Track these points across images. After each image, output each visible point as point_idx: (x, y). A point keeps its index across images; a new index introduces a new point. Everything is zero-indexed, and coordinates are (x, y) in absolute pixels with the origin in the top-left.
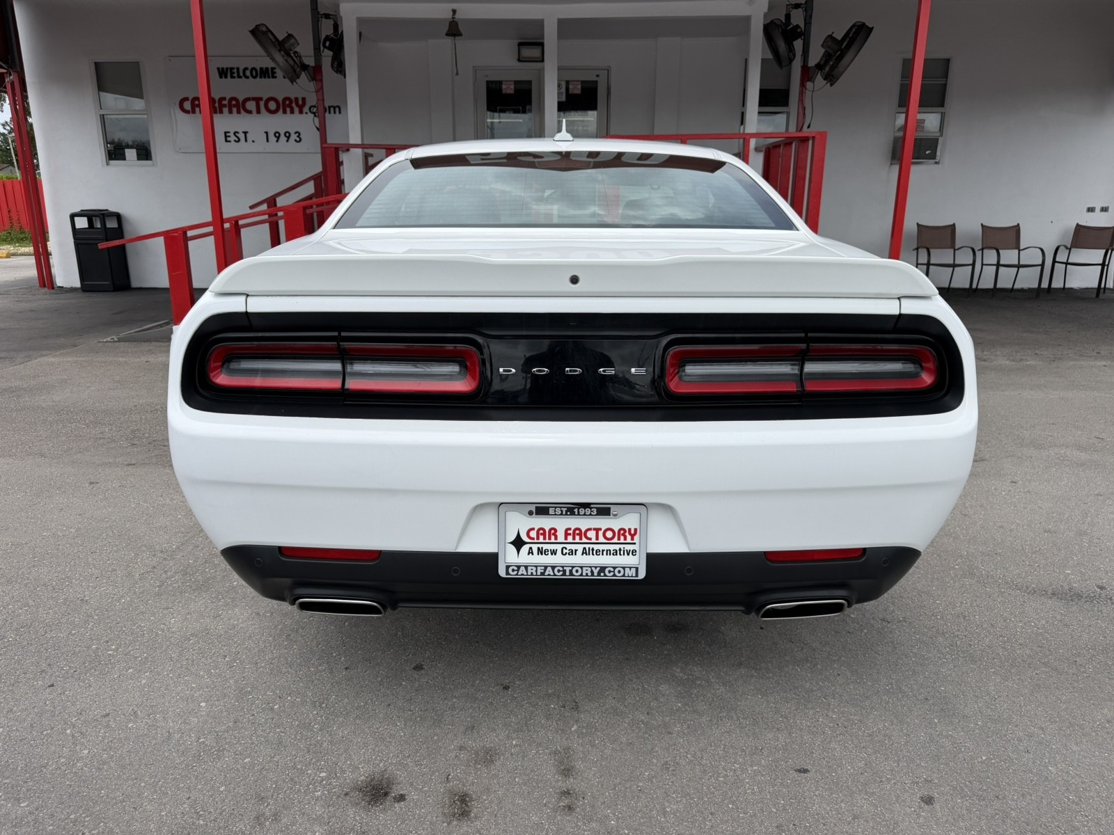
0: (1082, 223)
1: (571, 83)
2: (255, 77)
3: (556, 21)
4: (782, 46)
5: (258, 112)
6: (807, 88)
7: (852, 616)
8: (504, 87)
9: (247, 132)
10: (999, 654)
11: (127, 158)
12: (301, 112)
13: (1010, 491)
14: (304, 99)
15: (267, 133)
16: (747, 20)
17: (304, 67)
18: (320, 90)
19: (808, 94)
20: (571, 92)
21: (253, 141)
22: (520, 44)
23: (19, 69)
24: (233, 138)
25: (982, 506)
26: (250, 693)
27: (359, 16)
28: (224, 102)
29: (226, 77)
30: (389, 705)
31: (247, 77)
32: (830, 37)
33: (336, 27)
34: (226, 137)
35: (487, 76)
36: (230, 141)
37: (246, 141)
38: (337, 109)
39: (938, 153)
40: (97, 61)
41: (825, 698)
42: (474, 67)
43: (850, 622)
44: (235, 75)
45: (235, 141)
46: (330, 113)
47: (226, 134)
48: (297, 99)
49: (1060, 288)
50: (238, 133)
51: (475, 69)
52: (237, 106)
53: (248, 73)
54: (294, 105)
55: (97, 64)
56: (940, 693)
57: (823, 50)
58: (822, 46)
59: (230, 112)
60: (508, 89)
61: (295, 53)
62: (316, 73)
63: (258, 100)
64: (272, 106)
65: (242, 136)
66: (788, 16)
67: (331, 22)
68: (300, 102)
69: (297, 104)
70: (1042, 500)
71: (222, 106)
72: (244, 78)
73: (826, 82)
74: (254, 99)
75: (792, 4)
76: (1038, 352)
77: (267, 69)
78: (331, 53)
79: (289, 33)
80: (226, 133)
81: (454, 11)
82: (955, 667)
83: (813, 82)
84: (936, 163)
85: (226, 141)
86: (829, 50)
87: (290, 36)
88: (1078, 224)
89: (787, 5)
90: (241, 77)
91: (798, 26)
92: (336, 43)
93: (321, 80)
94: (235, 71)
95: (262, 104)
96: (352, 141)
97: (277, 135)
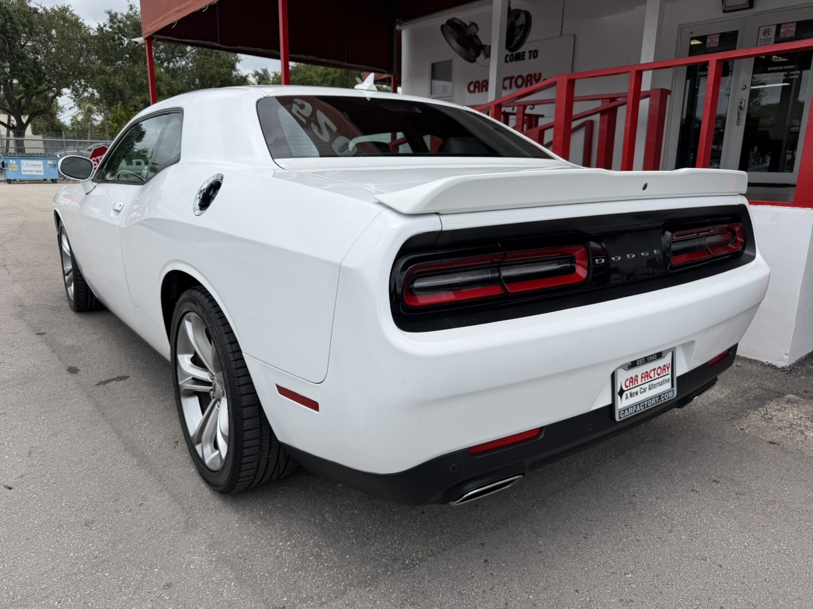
1: (783, 26)
2: (511, 61)
5: (511, 87)
8: (708, 40)
14: (540, 74)
17: (482, 47)
20: (781, 36)
31: (507, 62)
35: (692, 33)
42: (679, 25)
48: (535, 75)
51: (681, 28)
53: (508, 58)
55: (432, 64)
60: (713, 42)
63: (510, 79)
64: (520, 82)
68: (537, 77)
69: (534, 80)
77: (520, 54)
87: (473, 23)
90: (504, 62)
95: (514, 81)
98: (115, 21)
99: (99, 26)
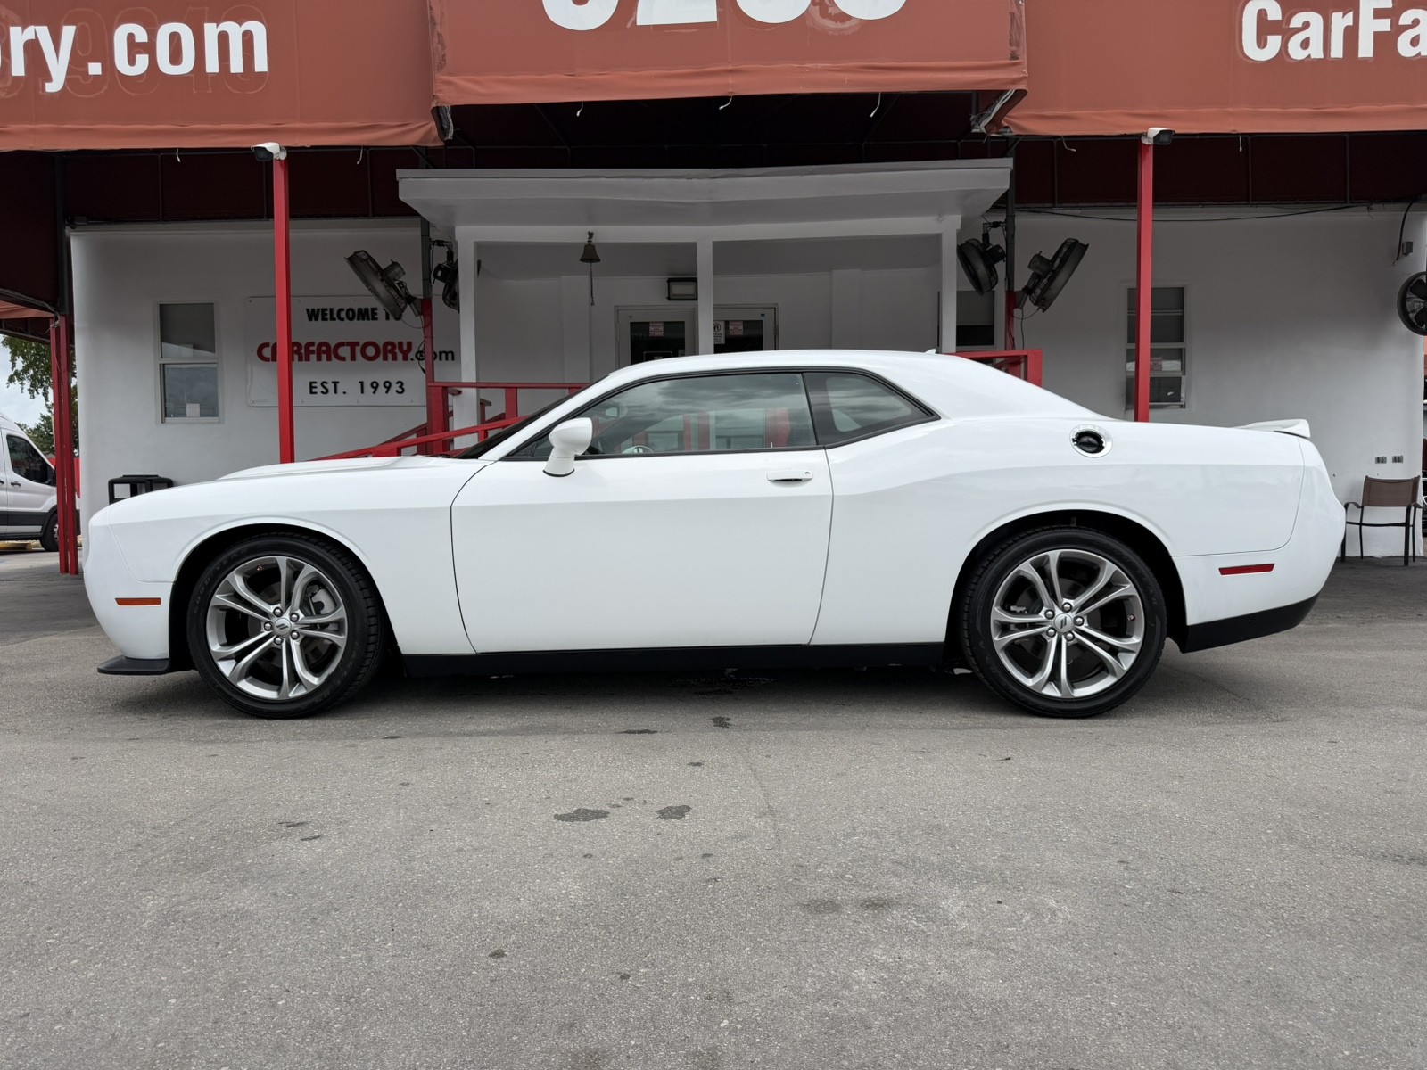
0: (1373, 476)
1: (731, 323)
2: (351, 319)
3: (711, 243)
4: (981, 269)
5: (353, 358)
6: (1015, 315)
7: (1127, 886)
8: (651, 329)
9: (338, 382)
10: (1346, 928)
11: (188, 415)
12: (405, 358)
13: (1329, 751)
14: (409, 344)
15: (362, 383)
16: (937, 238)
17: (410, 299)
18: (428, 325)
19: (1016, 322)
20: (731, 333)
21: (345, 393)
22: (670, 281)
23: (67, 312)
24: (320, 389)
25: (1293, 767)
26: (244, 986)
27: (476, 240)
28: (312, 348)
29: (316, 319)
30: (449, 999)
31: (342, 320)
32: (1038, 257)
33: (450, 255)
34: (311, 387)
35: (631, 317)
36: (316, 393)
37: (336, 392)
38: (450, 355)
39: (1183, 395)
40: (164, 302)
41: (1097, 982)
42: (615, 306)
43: (1125, 893)
44: (328, 317)
45: (322, 392)
46: (441, 359)
47: (312, 385)
48: (401, 344)
49: (1357, 557)
50: (326, 383)
51: (618, 310)
52: (328, 353)
53: (343, 314)
54: (397, 350)
55: (161, 306)
56: (1268, 975)
57: (1031, 272)
58: (1029, 266)
59: (319, 359)
60: (657, 331)
61: (401, 282)
62: (424, 308)
63: (353, 345)
64: (371, 351)
65: (331, 387)
66: (986, 236)
67: (445, 250)
68: (405, 347)
69: (401, 350)
70: (1375, 760)
71: (309, 352)
72: (338, 321)
73: (1037, 307)
74: (348, 344)
75: (989, 223)
76: (1341, 616)
77: (366, 309)
78: (443, 284)
79: (394, 261)
80: (311, 383)
81: (591, 235)
82: (1284, 943)
83: (1022, 308)
84: (1181, 406)
85: (311, 393)
86: (1037, 271)
87: (394, 264)
88: (1367, 477)
89: (984, 224)
90: (335, 319)
91: (998, 247)
92: (449, 273)
93: (430, 315)
94: (328, 312)
95: (358, 349)
96: (465, 379)
97: (375, 385)
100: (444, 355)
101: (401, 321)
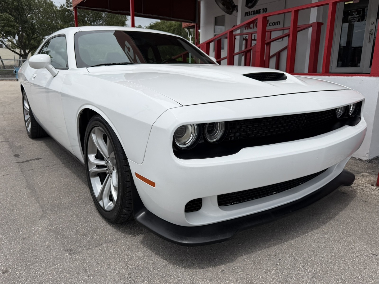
2: (254, 14)
29: (246, 16)
38: (279, 23)
53: (252, 13)
55: (216, 18)
59: (246, 29)
72: (251, 15)
77: (258, 10)
94: (249, 13)
98: (69, 3)
99: (61, 5)
100: (277, 23)
101: (232, 15)
